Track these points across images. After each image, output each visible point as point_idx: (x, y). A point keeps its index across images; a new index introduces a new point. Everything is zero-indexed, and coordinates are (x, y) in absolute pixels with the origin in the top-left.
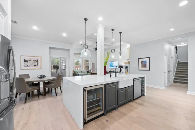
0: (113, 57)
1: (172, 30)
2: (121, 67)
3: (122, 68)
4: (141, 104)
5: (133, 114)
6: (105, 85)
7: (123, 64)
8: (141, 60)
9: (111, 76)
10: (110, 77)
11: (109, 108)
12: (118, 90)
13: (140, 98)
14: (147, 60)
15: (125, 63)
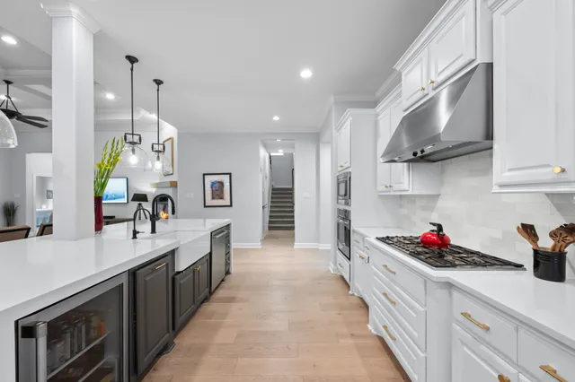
0: (133, 160)
1: (276, 118)
2: (140, 198)
3: (147, 201)
4: (231, 300)
5: (223, 337)
6: (133, 274)
7: (149, 189)
8: (209, 179)
9: (135, 233)
10: (135, 237)
11: (146, 359)
12: (173, 279)
13: (224, 284)
14: (226, 179)
15: (158, 186)
